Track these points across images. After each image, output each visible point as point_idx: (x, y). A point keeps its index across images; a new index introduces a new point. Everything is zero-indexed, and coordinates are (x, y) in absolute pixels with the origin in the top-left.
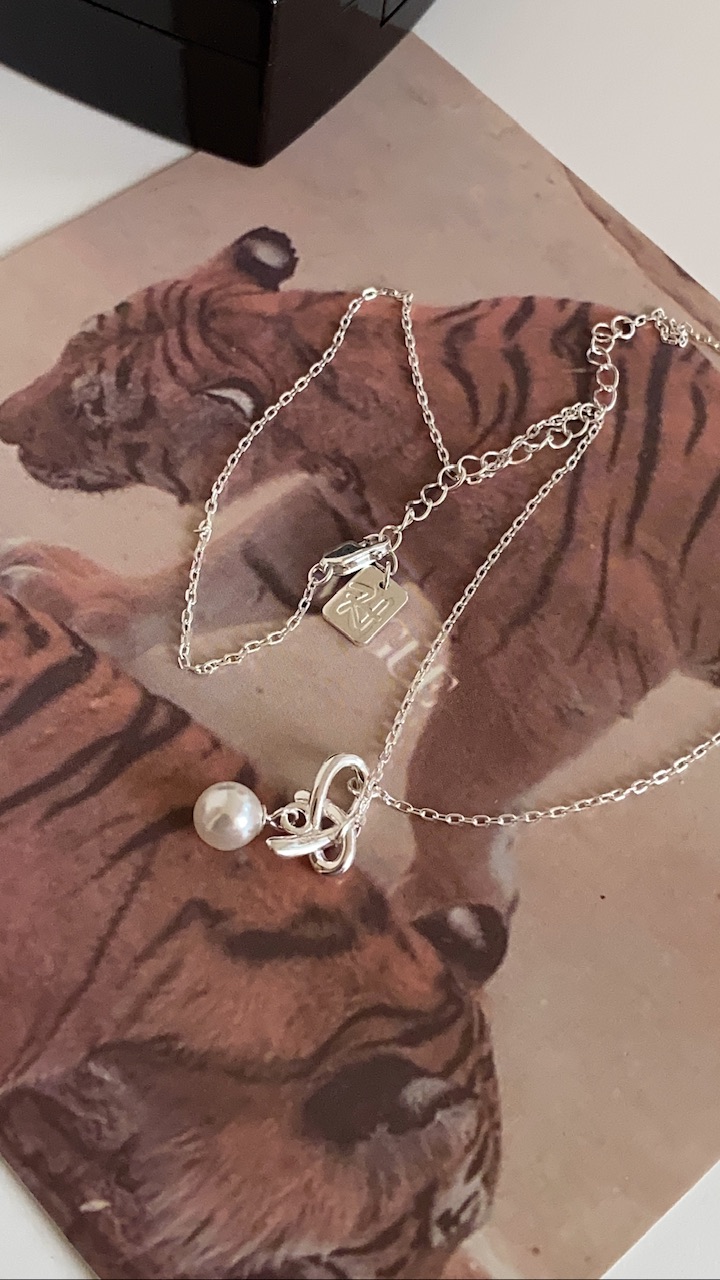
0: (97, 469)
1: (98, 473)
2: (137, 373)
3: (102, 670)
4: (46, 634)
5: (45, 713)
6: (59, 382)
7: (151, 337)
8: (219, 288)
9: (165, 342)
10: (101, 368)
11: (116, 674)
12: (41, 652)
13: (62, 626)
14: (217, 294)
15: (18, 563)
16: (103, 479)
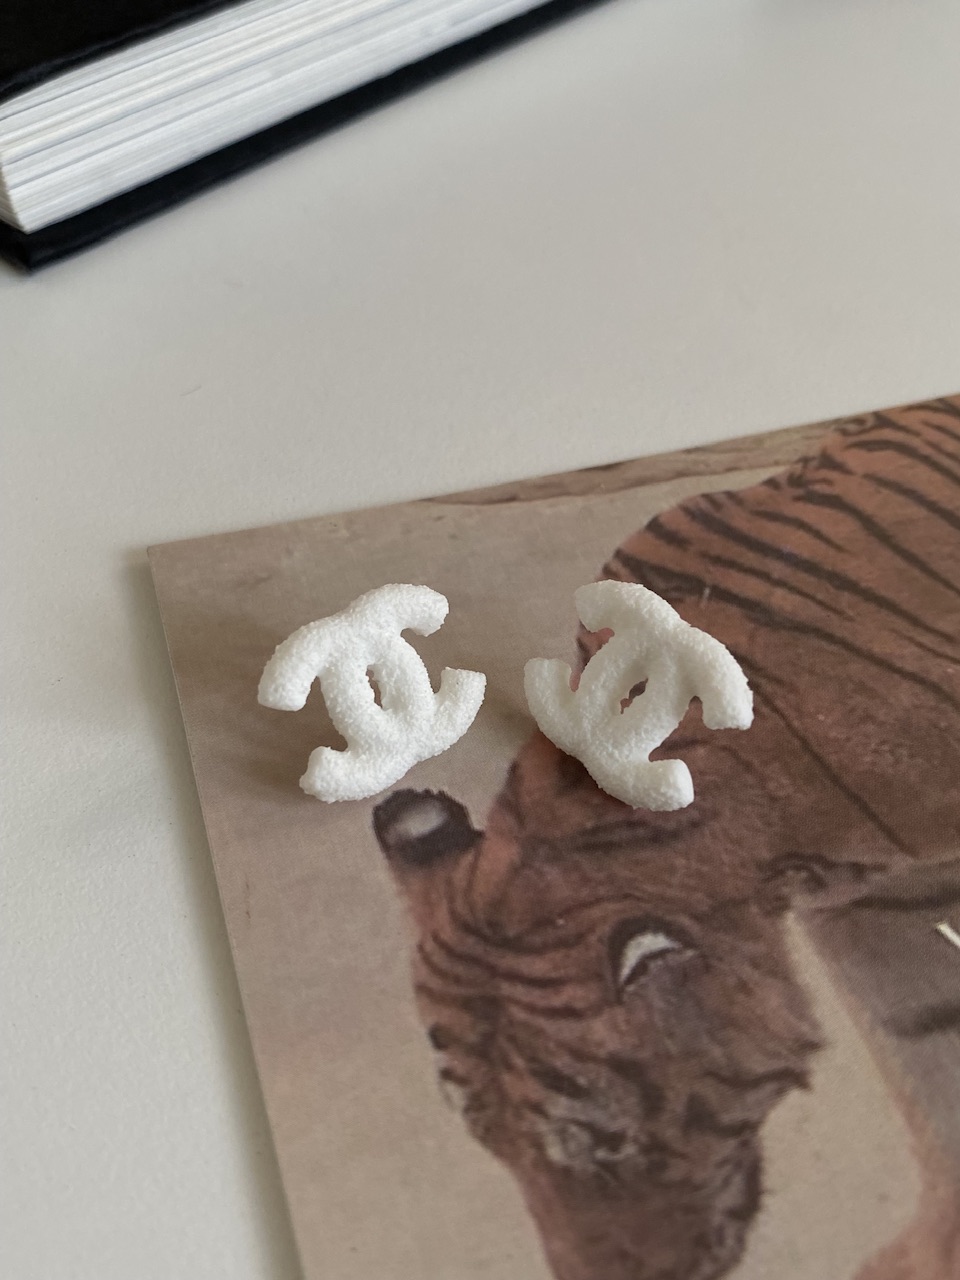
0: (718, 1182)
1: (726, 1182)
2: (562, 1062)
6: (543, 1179)
7: (504, 1021)
8: (451, 900)
9: (517, 1002)
10: (538, 1109)
14: (460, 906)
16: (738, 1181)
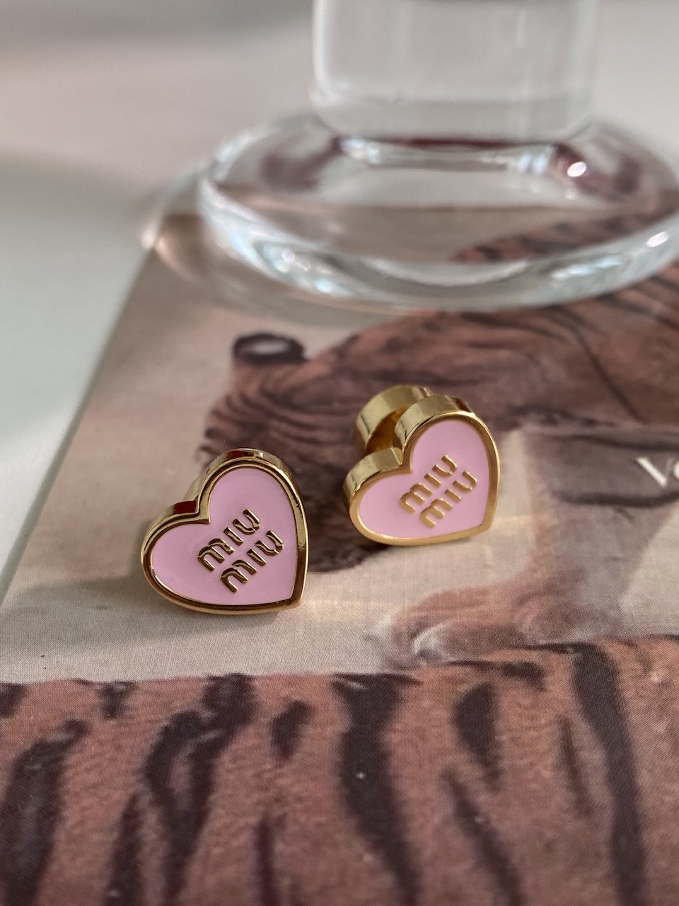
3: (614, 651)
4: (527, 664)
5: (634, 718)
11: (630, 644)
12: (548, 679)
13: (529, 648)
15: (413, 635)
